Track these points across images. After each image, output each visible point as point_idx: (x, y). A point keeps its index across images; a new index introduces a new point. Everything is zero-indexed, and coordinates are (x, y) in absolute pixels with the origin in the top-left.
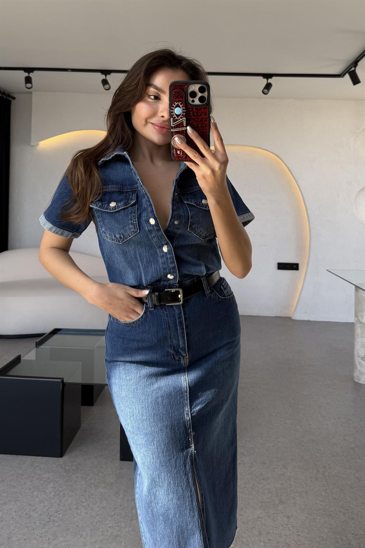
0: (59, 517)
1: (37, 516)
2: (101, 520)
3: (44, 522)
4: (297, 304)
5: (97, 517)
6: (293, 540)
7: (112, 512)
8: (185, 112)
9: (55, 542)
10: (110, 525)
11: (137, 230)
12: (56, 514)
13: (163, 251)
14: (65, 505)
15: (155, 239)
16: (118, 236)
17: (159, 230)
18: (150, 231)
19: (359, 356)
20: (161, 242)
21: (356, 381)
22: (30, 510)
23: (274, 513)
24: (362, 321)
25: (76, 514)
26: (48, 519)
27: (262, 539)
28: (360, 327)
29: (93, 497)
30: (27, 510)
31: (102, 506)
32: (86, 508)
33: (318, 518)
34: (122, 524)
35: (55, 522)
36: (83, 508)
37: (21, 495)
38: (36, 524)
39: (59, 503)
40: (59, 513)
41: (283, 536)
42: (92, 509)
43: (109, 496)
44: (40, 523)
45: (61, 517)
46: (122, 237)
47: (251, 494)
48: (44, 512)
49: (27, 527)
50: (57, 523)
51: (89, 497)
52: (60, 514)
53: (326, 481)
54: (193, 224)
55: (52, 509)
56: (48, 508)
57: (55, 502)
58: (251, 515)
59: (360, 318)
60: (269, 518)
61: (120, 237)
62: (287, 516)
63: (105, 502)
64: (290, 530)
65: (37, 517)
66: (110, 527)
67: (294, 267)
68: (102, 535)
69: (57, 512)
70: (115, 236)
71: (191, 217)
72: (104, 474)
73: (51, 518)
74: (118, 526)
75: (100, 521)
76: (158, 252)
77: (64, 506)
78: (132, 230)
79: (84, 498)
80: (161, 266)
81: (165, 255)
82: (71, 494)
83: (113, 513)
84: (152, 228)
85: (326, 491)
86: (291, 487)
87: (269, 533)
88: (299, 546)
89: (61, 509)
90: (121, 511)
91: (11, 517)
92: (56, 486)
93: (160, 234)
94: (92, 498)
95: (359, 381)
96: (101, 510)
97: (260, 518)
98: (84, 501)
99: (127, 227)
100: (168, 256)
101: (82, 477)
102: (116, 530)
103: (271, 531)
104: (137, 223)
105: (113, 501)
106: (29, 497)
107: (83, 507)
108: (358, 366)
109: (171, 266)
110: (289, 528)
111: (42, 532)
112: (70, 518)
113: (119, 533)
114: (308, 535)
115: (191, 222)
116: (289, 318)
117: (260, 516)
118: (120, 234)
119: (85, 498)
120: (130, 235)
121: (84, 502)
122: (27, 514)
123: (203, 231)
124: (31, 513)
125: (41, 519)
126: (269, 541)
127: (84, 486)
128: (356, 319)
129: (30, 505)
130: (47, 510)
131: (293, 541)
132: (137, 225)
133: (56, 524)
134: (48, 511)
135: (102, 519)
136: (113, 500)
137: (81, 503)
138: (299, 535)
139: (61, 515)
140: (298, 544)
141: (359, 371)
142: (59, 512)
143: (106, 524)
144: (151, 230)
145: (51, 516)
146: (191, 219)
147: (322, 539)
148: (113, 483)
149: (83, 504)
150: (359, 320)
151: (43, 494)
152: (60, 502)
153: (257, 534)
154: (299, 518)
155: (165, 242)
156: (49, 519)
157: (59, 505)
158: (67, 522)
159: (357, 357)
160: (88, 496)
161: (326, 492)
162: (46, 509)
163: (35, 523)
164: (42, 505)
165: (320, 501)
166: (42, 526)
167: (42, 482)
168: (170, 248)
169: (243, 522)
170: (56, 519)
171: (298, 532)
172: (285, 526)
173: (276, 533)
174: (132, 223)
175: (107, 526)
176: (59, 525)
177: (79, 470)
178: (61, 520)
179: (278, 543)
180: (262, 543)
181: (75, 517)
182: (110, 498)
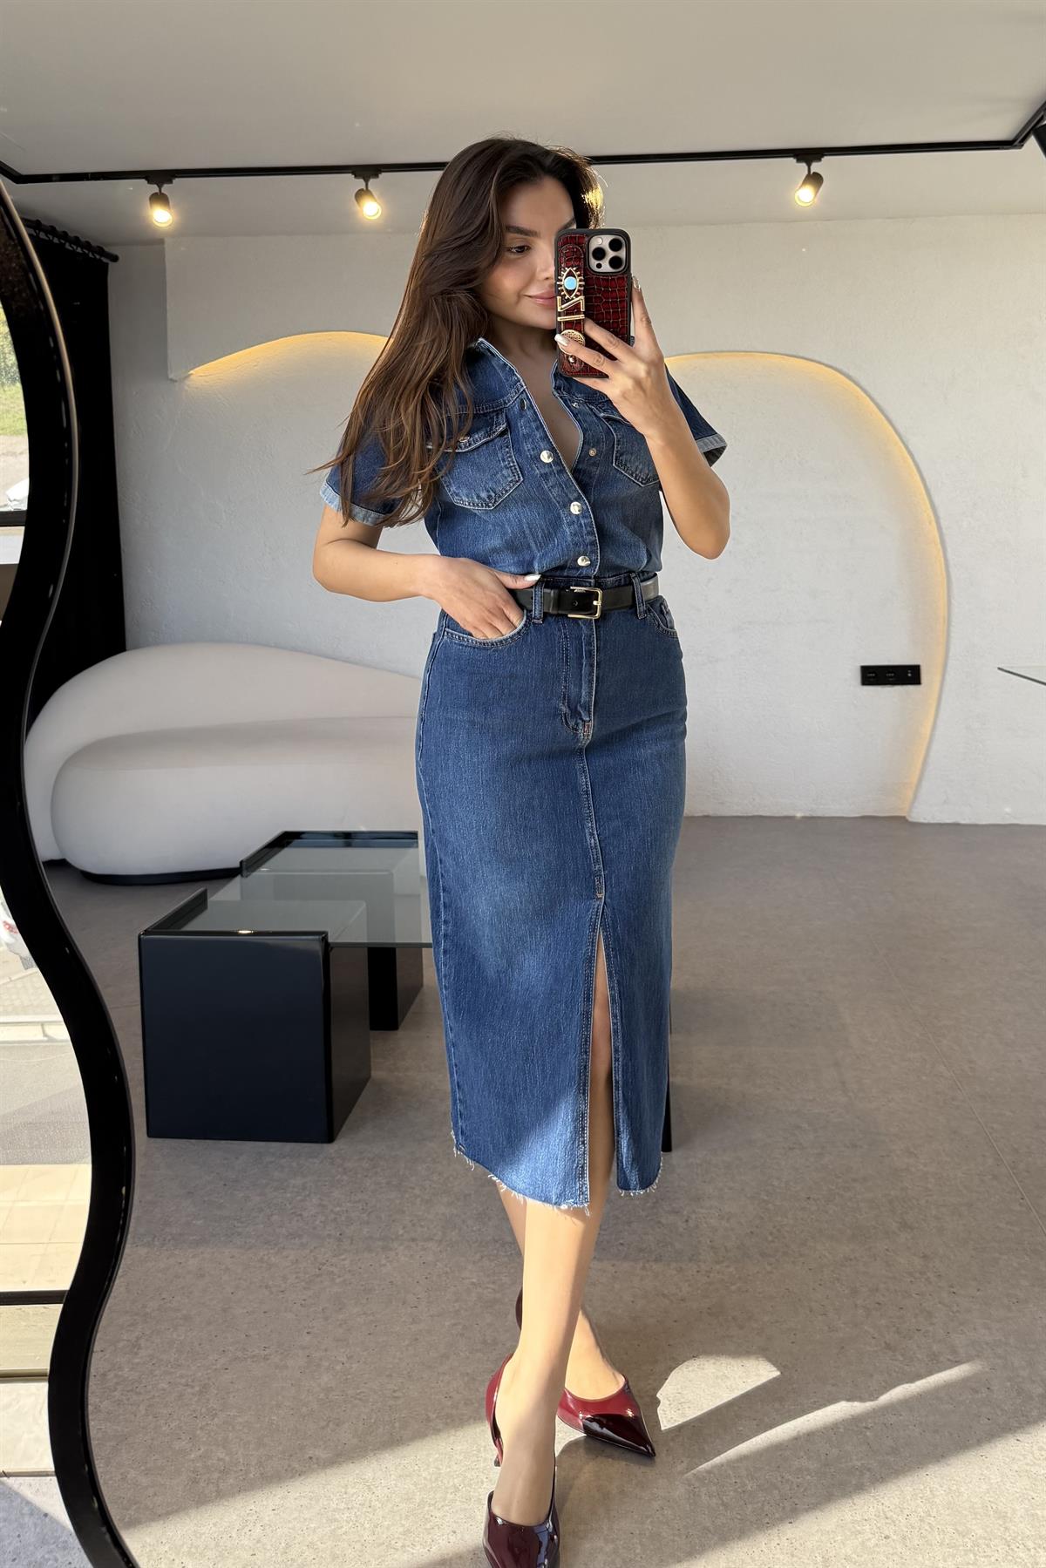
0: (344, 1265)
2: (448, 1270)
3: (308, 1276)
6: (941, 1303)
7: (475, 1253)
8: (584, 286)
9: (341, 1317)
10: (474, 1280)
11: (519, 477)
12: (334, 1260)
13: (570, 514)
14: (354, 1241)
15: (555, 491)
16: (484, 495)
17: (562, 471)
18: (545, 476)
20: (567, 495)
23: (887, 1250)
25: (385, 1258)
26: (317, 1270)
27: (858, 1302)
29: (423, 1224)
32: (409, 1247)
33: (1005, 1257)
34: (503, 1278)
35: (334, 1275)
36: (402, 1247)
37: (242, 1223)
38: (289, 1281)
39: (338, 1236)
40: (343, 1257)
41: (914, 1295)
42: (423, 1249)
43: (464, 1222)
44: (296, 1278)
45: (346, 1266)
46: (493, 495)
47: (827, 1212)
48: (304, 1255)
49: (267, 1287)
50: (339, 1277)
51: (414, 1225)
52: (344, 1260)
54: (621, 455)
55: (323, 1250)
56: (312, 1248)
57: (329, 1235)
58: (827, 1254)
60: (875, 1260)
61: (489, 497)
62: (922, 1255)
63: (453, 1233)
64: (930, 1283)
65: (288, 1267)
66: (473, 1284)
68: (457, 1301)
69: (336, 1255)
70: (478, 497)
71: (618, 441)
72: (445, 1175)
73: (324, 1267)
74: (494, 1283)
75: (447, 1273)
76: (562, 515)
77: (352, 1243)
78: (510, 479)
80: (570, 539)
81: (575, 520)
82: (366, 1218)
83: (478, 1256)
84: (547, 470)
85: (1021, 1201)
86: (931, 1195)
87: (877, 1290)
88: (957, 1314)
89: (345, 1250)
90: (498, 1251)
91: (223, 1267)
92: (324, 1203)
93: (564, 477)
94: (422, 1226)
96: (446, 1250)
97: (851, 1260)
98: (401, 1232)
99: (498, 476)
100: (582, 522)
101: (388, 1183)
102: (489, 1290)
103: (882, 1286)
104: (516, 464)
105: (473, 1231)
106: (262, 1226)
107: (401, 1244)
109: (589, 539)
110: (928, 1279)
111: (304, 1297)
112: (371, 1268)
113: (498, 1296)
114: (978, 1293)
115: (617, 452)
117: (852, 1257)
118: (488, 491)
119: (404, 1228)
120: (508, 488)
121: (402, 1235)
122: (261, 1261)
123: (640, 467)
125: (298, 1270)
126: (877, 1305)
131: (939, 1305)
132: (515, 469)
133: (338, 1280)
135: (450, 1268)
136: (475, 1228)
138: (954, 1293)
139: (347, 1262)
140: (953, 1312)
143: (463, 1279)
144: (546, 474)
145: (324, 1264)
146: (618, 445)
147: (1015, 1301)
148: (470, 1195)
151: (296, 1219)
152: (340, 1234)
153: (846, 1292)
154: (952, 1257)
155: (576, 495)
157: (339, 1241)
158: (366, 1276)
160: (411, 1221)
161: (1020, 1204)
163: (285, 1278)
164: (297, 1241)
165: (1007, 1223)
166: (303, 1283)
167: (289, 1195)
168: (585, 507)
169: (810, 1272)
170: (336, 1270)
171: (953, 1287)
172: (917, 1275)
173: (896, 1291)
174: (506, 467)
175: (467, 1281)
176: (345, 1280)
177: (379, 1170)
178: (349, 1271)
179: (901, 1308)
180: (861, 1311)
181: (385, 1265)
182: (467, 1226)
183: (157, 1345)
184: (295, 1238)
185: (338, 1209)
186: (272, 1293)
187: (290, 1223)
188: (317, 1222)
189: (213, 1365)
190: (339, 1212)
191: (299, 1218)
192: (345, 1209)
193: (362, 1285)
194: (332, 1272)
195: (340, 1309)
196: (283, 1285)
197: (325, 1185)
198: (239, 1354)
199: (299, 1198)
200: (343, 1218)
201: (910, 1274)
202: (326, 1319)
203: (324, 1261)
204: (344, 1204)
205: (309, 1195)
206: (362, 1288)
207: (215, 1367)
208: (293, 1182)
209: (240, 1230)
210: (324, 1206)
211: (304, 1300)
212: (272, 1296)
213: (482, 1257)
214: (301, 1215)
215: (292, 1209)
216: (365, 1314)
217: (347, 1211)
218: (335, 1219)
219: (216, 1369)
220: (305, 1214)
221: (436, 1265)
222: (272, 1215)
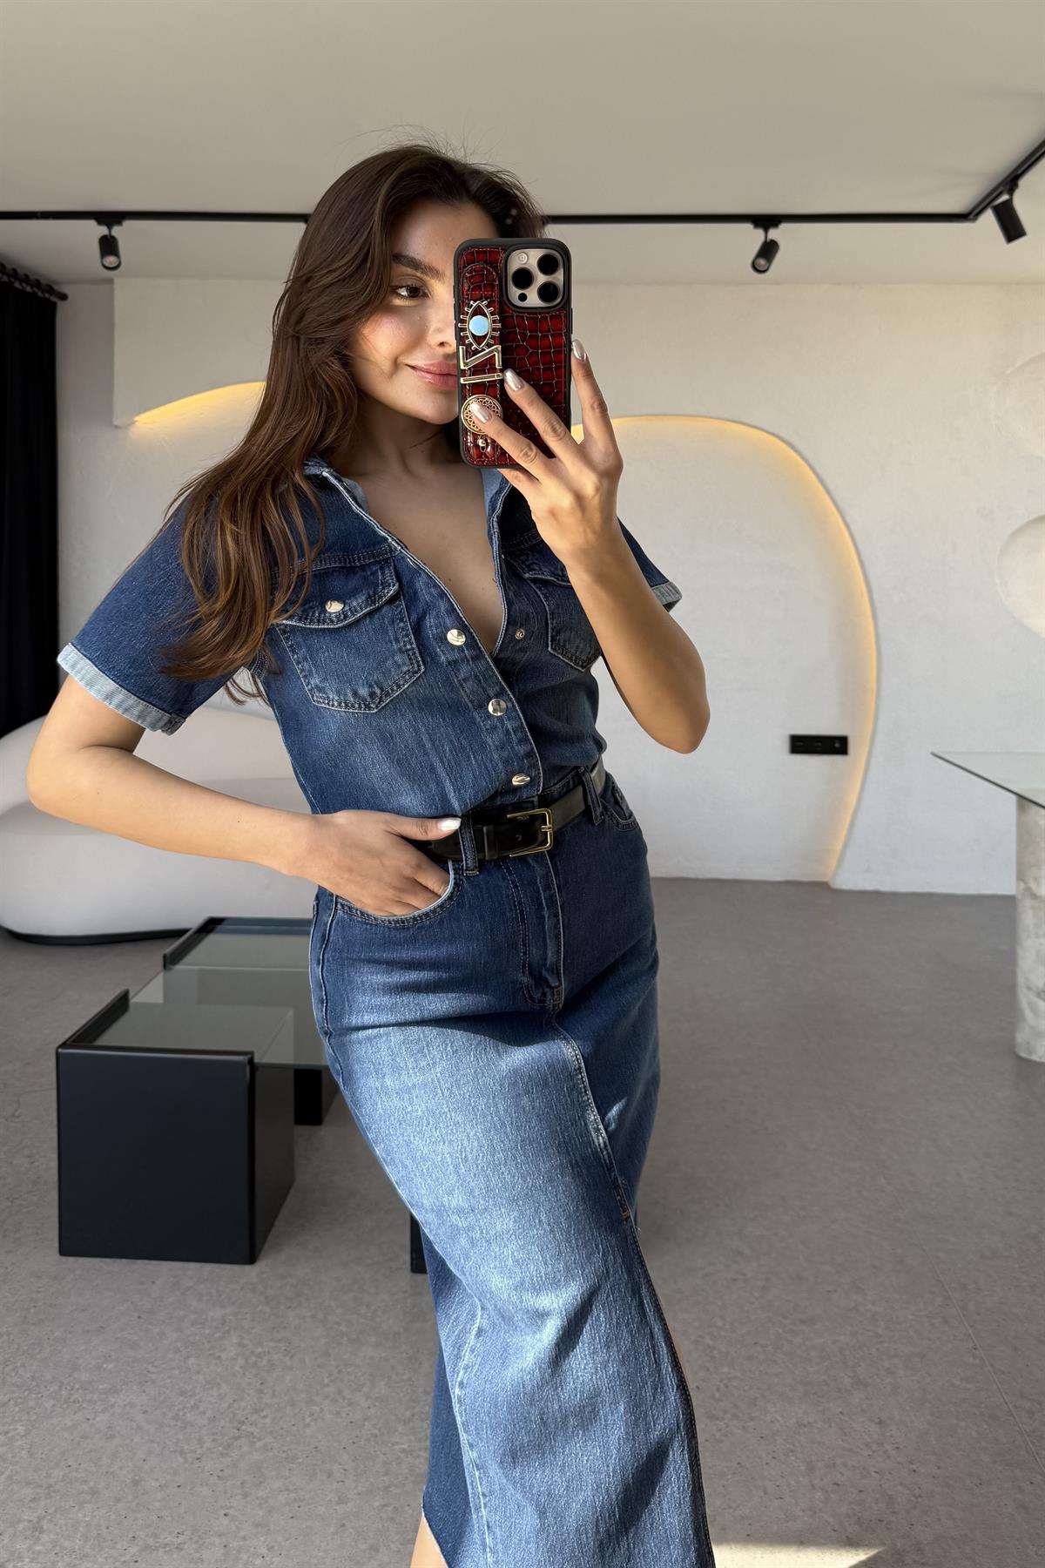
0: (265, 1424)
1: (205, 1422)
2: (376, 1431)
3: (226, 1438)
4: (845, 846)
5: (366, 1423)
6: (901, 1484)
7: (406, 1410)
9: (261, 1493)
10: (402, 1445)
11: (418, 667)
12: (254, 1418)
13: (490, 716)
14: (276, 1393)
15: (469, 686)
16: (364, 691)
17: (478, 657)
18: (454, 664)
19: (1029, 988)
20: (485, 690)
21: (1023, 1055)
22: (184, 1407)
23: (842, 1413)
24: (1038, 894)
25: (310, 1416)
26: (236, 1431)
27: (815, 1482)
28: (1033, 908)
29: (349, 1370)
30: (176, 1408)
31: (377, 1395)
32: (334, 1401)
33: (962, 1424)
35: (254, 1438)
36: (327, 1401)
37: (157, 1367)
38: (205, 1445)
39: (259, 1386)
40: (264, 1413)
41: (873, 1474)
42: (350, 1404)
43: (393, 1368)
44: (213, 1441)
45: (268, 1425)
46: (378, 692)
48: (222, 1411)
49: (182, 1453)
50: (260, 1440)
51: (340, 1372)
52: (265, 1417)
53: (971, 1326)
54: (560, 633)
55: (243, 1404)
56: (231, 1401)
57: (250, 1384)
58: (779, 1418)
59: (1033, 885)
60: (830, 1426)
61: (372, 695)
62: (876, 1421)
63: (382, 1383)
64: (889, 1457)
65: (205, 1426)
66: (404, 1451)
67: (835, 745)
68: (386, 1474)
69: (256, 1411)
70: (355, 694)
71: (553, 614)
73: (244, 1427)
75: (376, 1436)
76: (475, 717)
77: (274, 1395)
78: (405, 669)
79: (327, 1374)
81: (497, 724)
82: (289, 1363)
83: (408, 1414)
84: (456, 656)
85: (974, 1351)
87: (834, 1465)
88: (920, 1500)
89: (266, 1404)
91: (134, 1425)
92: (246, 1342)
93: (482, 666)
94: (348, 1373)
95: (1030, 1053)
96: (375, 1406)
97: (805, 1426)
98: (326, 1381)
99: (389, 663)
100: (509, 726)
101: (313, 1317)
103: (839, 1461)
104: (414, 646)
105: (405, 1379)
106: (177, 1372)
107: (327, 1397)
108: (1029, 1015)
109: (522, 748)
110: (886, 1452)
111: (222, 1466)
112: (294, 1428)
114: (938, 1471)
115: (553, 629)
116: (824, 886)
117: (806, 1422)
118: (371, 686)
119: (330, 1375)
120: (401, 683)
121: (328, 1385)
122: (176, 1417)
123: (581, 645)
124: (188, 1415)
125: (214, 1431)
126: (835, 1487)
127: (323, 1341)
128: (1022, 885)
129: (181, 1395)
130: (230, 1407)
131: (900, 1488)
132: (415, 654)
133: (259, 1444)
134: (231, 1410)
135: (380, 1430)
137: (318, 1388)
138: (914, 1471)
139: (268, 1421)
140: (915, 1496)
141: (1032, 1028)
142: (263, 1410)
143: (393, 1445)
144: (455, 661)
145: (243, 1423)
146: (552, 618)
147: (978, 1482)
148: (399, 1333)
149: (326, 1389)
150: (1028, 889)
151: (214, 1362)
152: (262, 1384)
153: (802, 1468)
154: (909, 1424)
155: (496, 689)
156: (238, 1430)
157: (260, 1392)
158: (288, 1439)
159: (1025, 990)
160: (337, 1367)
161: (974, 1356)
162: (225, 1405)
163: (201, 1441)
164: (215, 1392)
165: (962, 1379)
166: (220, 1448)
168: (511, 706)
169: (762, 1437)
170: (256, 1431)
171: (913, 1464)
172: (874, 1447)
173: (853, 1467)
174: (401, 650)
175: (396, 1447)
176: (266, 1445)
177: (303, 1299)
178: (271, 1432)
179: (860, 1491)
180: (818, 1494)
181: (308, 1425)
182: (397, 1374)
183: (61, 1528)
184: (212, 1388)
185: (259, 1350)
186: (186, 1460)
187: (208, 1368)
188: (237, 1368)
189: (121, 1555)
190: (260, 1353)
191: (218, 1361)
192: (266, 1350)
193: (284, 1452)
194: (252, 1434)
195: (261, 1483)
196: (199, 1451)
197: (246, 1319)
198: (150, 1541)
199: (217, 1335)
200: (265, 1362)
201: (867, 1445)
202: (245, 1496)
203: (243, 1419)
204: (265, 1344)
205: (228, 1332)
206: (284, 1455)
207: (123, 1559)
208: (211, 1314)
209: (154, 1376)
210: (244, 1346)
211: (222, 1470)
212: (187, 1465)
213: (413, 1415)
214: (219, 1357)
215: (209, 1350)
216: (287, 1490)
217: (269, 1353)
218: (255, 1364)
219: (125, 1562)
220: (224, 1356)
221: (364, 1425)
222: (188, 1357)
